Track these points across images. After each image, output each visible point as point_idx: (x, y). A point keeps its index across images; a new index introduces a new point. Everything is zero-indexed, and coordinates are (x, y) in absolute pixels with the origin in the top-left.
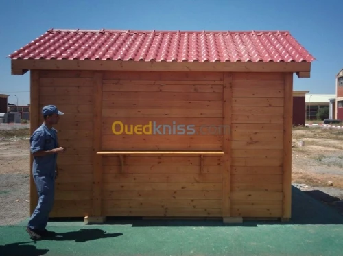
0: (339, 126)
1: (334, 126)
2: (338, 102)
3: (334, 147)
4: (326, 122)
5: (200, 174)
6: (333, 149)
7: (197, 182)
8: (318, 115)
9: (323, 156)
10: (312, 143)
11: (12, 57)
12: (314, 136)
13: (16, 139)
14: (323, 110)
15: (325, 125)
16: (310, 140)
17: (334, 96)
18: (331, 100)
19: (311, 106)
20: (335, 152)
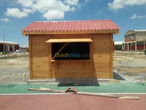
0: (125, 52)
1: (124, 52)
2: (125, 44)
3: (124, 58)
4: (121, 51)
5: (83, 67)
6: (124, 59)
7: (82, 70)
8: (118, 48)
9: (121, 62)
10: (117, 57)
11: (22, 31)
12: (117, 55)
13: (23, 58)
14: (120, 47)
15: (121, 52)
16: (116, 56)
17: (123, 42)
18: (123, 43)
19: (116, 46)
20: (125, 60)
